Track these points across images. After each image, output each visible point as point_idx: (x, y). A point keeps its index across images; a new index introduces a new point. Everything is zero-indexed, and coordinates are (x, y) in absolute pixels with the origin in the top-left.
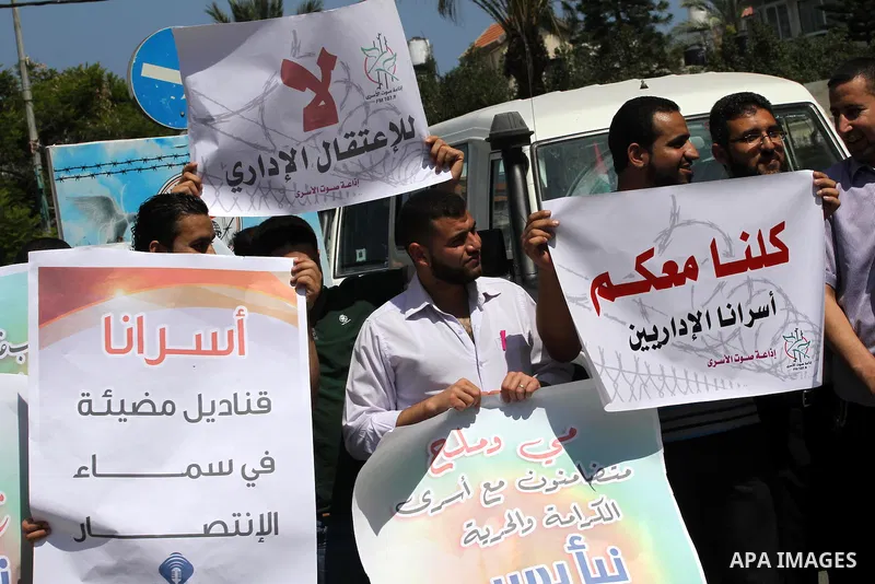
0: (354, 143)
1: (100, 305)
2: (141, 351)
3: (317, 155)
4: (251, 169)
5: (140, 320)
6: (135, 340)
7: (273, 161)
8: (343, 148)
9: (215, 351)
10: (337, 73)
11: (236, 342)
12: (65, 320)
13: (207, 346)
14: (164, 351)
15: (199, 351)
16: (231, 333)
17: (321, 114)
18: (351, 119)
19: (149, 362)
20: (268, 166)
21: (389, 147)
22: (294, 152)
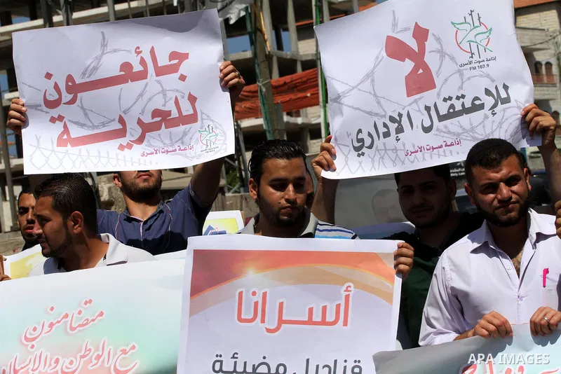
0: (452, 106)
1: (235, 282)
2: (263, 321)
3: (420, 118)
4: (370, 135)
5: (265, 295)
6: (260, 311)
7: (385, 125)
8: (443, 111)
9: (324, 322)
10: (430, 44)
11: (343, 315)
12: (211, 293)
13: (317, 317)
14: (281, 321)
15: (310, 322)
16: (338, 306)
17: (420, 81)
18: (447, 84)
19: (269, 331)
20: (382, 130)
21: (486, 111)
22: (400, 115)
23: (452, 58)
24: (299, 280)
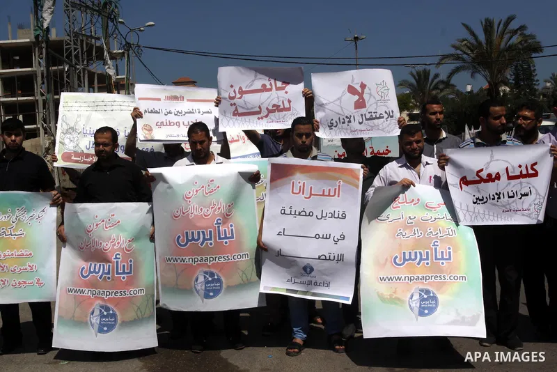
0: (372, 116)
1: (291, 177)
2: (303, 194)
3: (358, 118)
4: (336, 122)
5: (304, 183)
6: (302, 190)
7: (343, 119)
8: (368, 117)
9: (329, 195)
10: (366, 90)
11: (337, 193)
12: (279, 181)
13: (326, 193)
14: (311, 194)
15: (323, 195)
16: (335, 189)
17: (360, 104)
18: (371, 107)
19: (306, 198)
20: (342, 121)
21: (384, 119)
22: (351, 116)
23: (374, 98)
24: (318, 178)
